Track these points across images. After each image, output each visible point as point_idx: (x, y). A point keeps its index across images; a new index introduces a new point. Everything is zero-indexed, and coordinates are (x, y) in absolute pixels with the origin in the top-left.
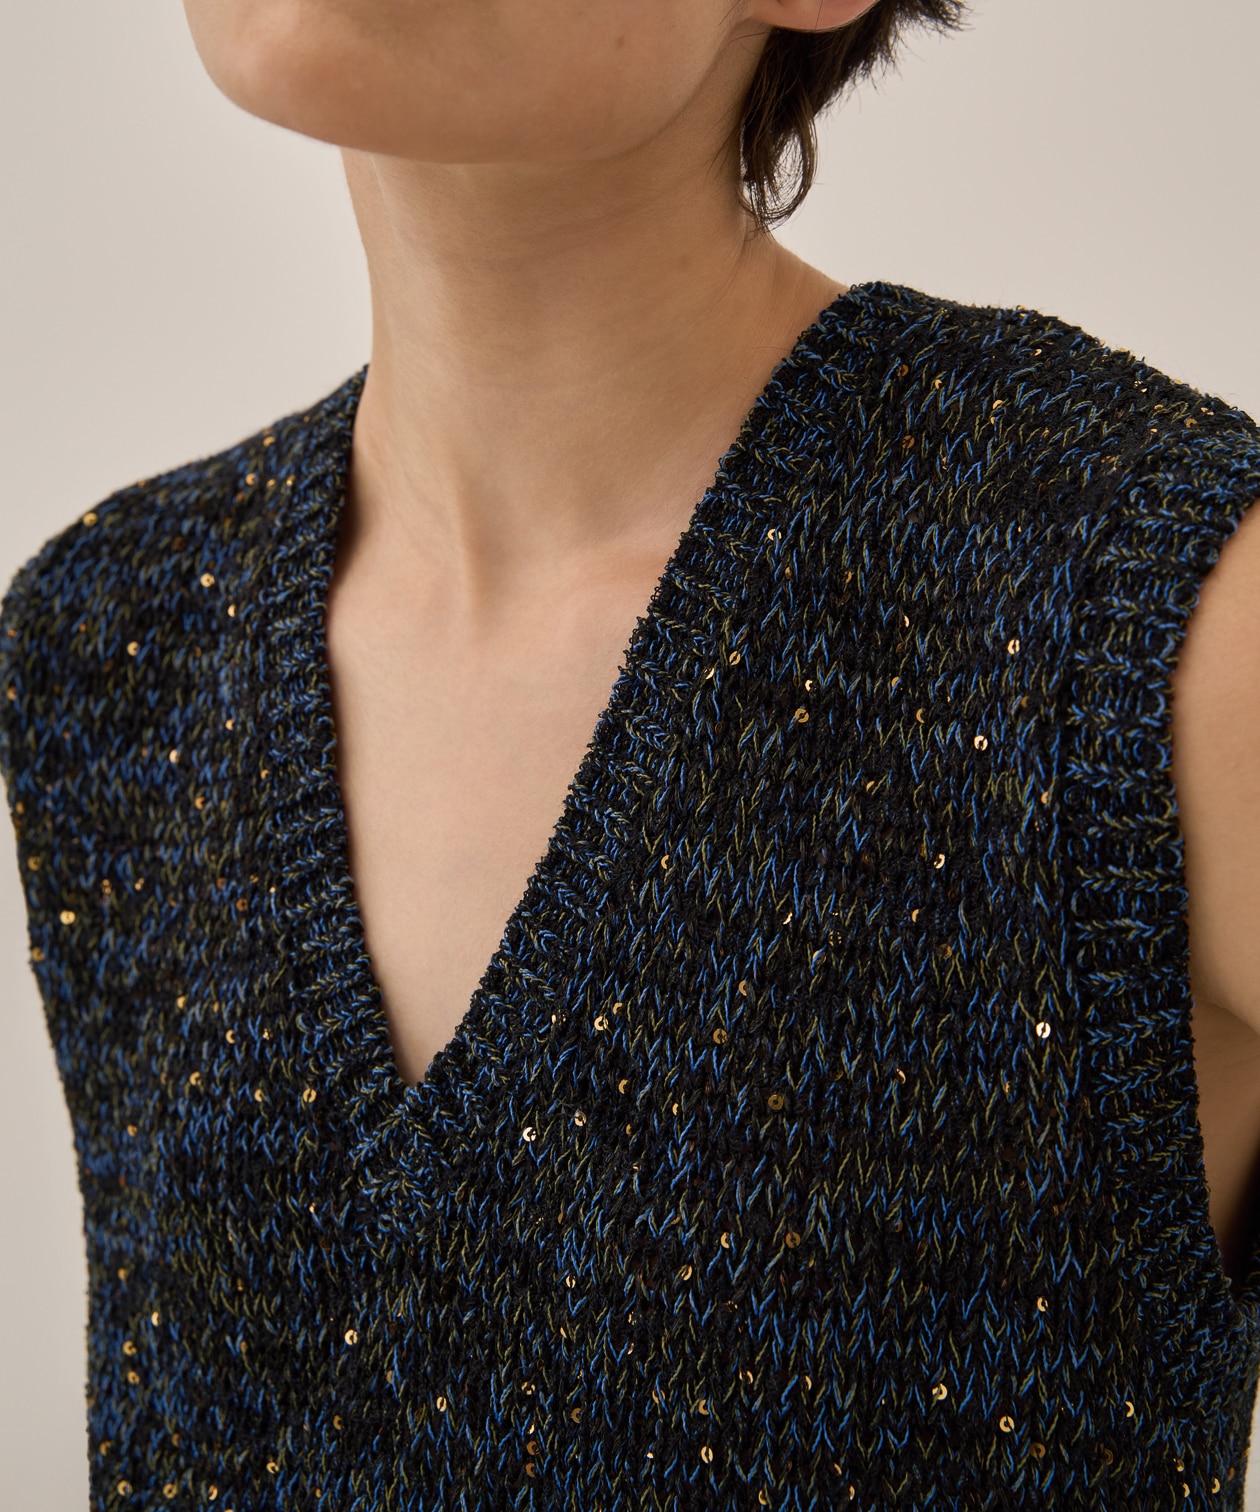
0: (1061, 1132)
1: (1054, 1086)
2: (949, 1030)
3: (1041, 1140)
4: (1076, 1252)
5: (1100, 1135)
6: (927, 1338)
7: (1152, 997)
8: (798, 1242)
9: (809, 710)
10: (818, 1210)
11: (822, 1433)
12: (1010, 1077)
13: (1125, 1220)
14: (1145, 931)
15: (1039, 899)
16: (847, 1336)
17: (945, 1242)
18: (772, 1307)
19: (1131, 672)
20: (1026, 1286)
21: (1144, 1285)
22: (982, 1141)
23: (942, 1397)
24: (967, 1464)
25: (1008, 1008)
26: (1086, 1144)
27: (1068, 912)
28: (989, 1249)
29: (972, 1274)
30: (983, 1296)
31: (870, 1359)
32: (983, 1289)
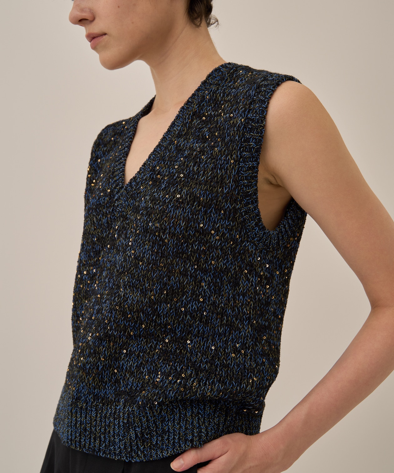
0: (231, 181)
1: (232, 172)
2: (214, 163)
3: (228, 182)
4: (230, 204)
5: (238, 183)
6: (200, 216)
7: (252, 159)
8: (179, 196)
10: (184, 192)
11: (178, 230)
12: (224, 170)
13: (241, 201)
14: (254, 145)
15: (237, 138)
16: (185, 213)
17: (207, 199)
18: (172, 207)
19: (262, 98)
20: (220, 208)
21: (243, 215)
22: (217, 181)
23: (202, 226)
24: (204, 238)
25: (226, 158)
26: (236, 184)
27: (241, 141)
28: (215, 201)
29: (211, 205)
30: (212, 209)
31: (189, 218)
32: (212, 208)
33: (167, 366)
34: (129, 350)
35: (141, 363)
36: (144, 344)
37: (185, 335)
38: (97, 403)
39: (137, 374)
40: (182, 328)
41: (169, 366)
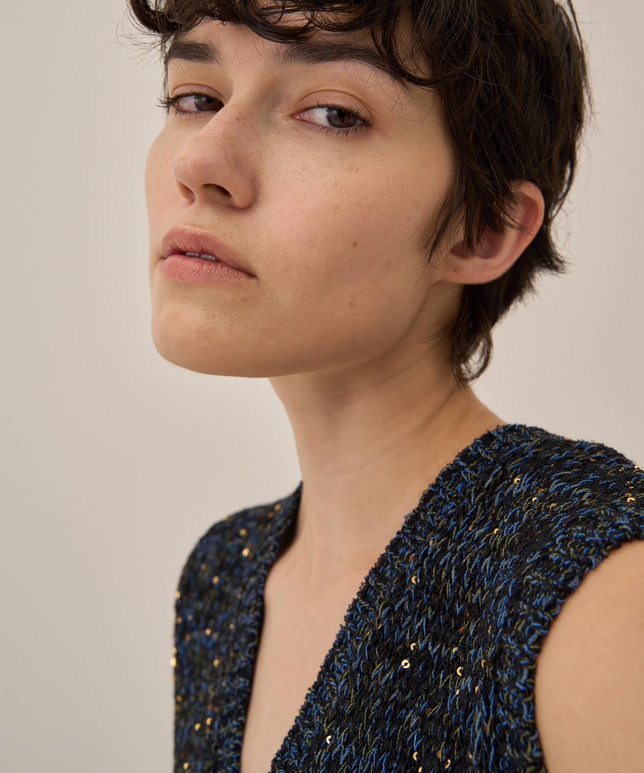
9: (410, 662)
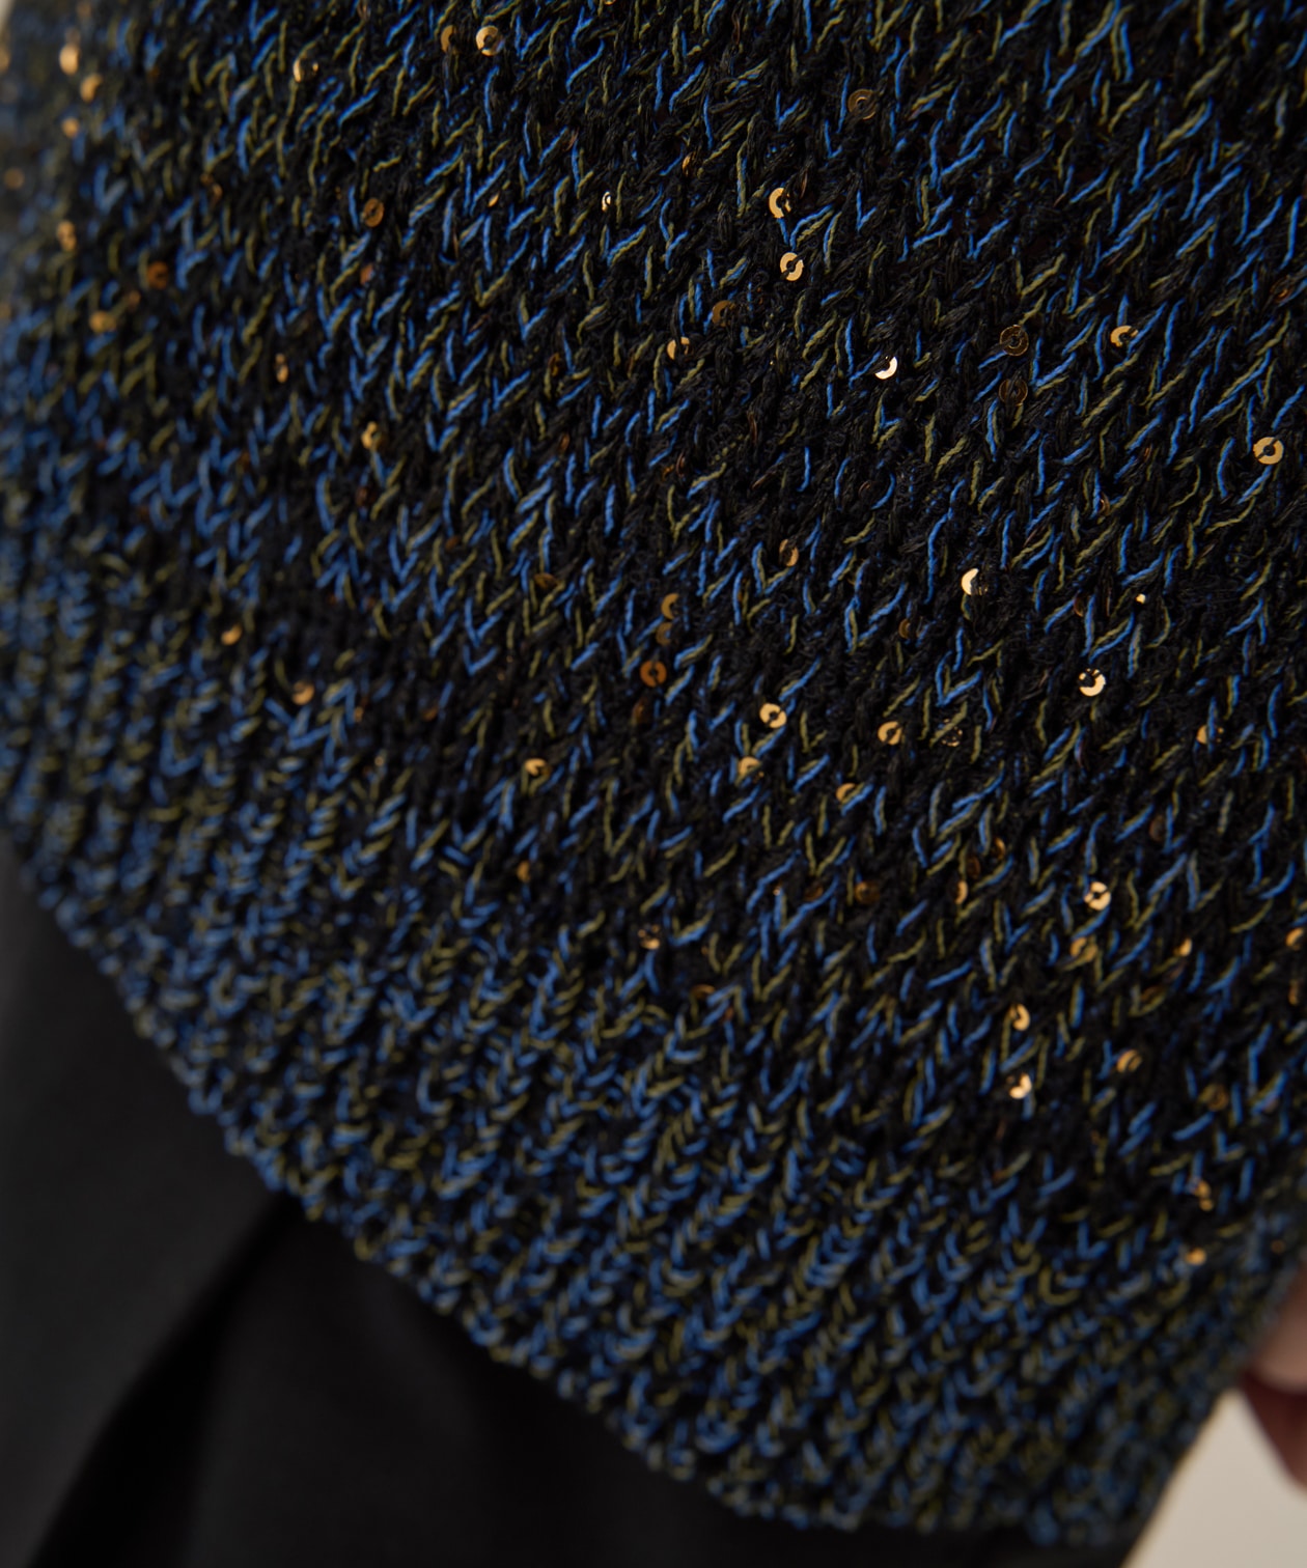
33: (756, 562)
34: (415, 215)
35: (517, 414)
36: (566, 223)
37: (997, 253)
38: (107, 548)
39: (461, 495)
40: (991, 154)
41: (773, 562)
